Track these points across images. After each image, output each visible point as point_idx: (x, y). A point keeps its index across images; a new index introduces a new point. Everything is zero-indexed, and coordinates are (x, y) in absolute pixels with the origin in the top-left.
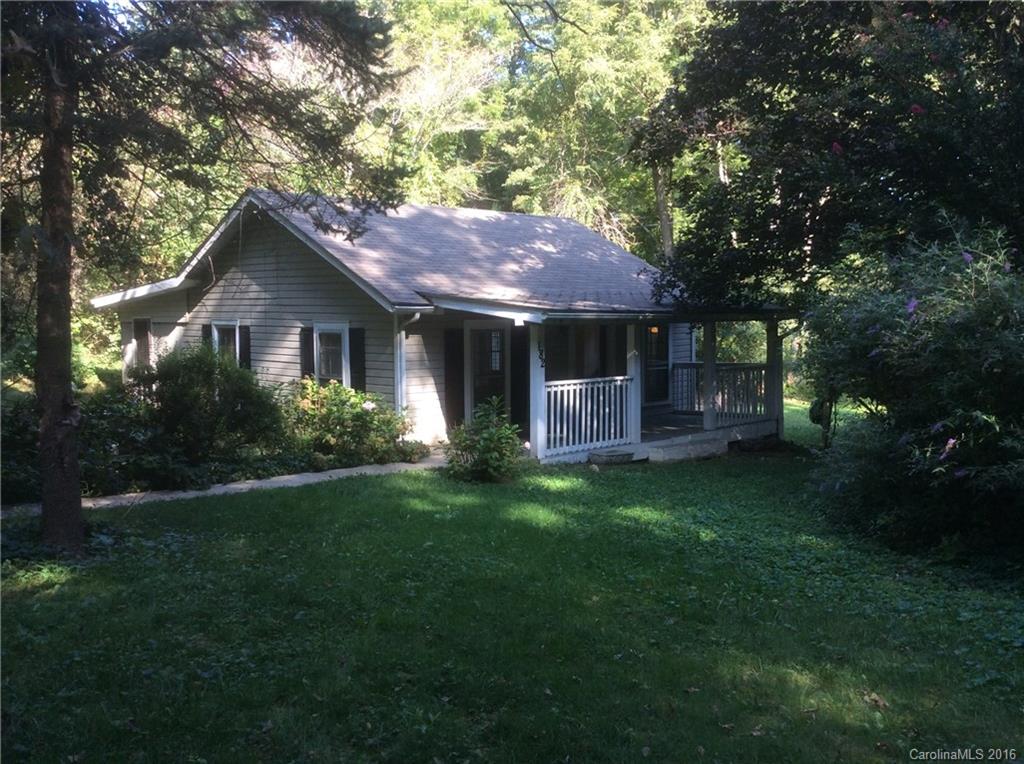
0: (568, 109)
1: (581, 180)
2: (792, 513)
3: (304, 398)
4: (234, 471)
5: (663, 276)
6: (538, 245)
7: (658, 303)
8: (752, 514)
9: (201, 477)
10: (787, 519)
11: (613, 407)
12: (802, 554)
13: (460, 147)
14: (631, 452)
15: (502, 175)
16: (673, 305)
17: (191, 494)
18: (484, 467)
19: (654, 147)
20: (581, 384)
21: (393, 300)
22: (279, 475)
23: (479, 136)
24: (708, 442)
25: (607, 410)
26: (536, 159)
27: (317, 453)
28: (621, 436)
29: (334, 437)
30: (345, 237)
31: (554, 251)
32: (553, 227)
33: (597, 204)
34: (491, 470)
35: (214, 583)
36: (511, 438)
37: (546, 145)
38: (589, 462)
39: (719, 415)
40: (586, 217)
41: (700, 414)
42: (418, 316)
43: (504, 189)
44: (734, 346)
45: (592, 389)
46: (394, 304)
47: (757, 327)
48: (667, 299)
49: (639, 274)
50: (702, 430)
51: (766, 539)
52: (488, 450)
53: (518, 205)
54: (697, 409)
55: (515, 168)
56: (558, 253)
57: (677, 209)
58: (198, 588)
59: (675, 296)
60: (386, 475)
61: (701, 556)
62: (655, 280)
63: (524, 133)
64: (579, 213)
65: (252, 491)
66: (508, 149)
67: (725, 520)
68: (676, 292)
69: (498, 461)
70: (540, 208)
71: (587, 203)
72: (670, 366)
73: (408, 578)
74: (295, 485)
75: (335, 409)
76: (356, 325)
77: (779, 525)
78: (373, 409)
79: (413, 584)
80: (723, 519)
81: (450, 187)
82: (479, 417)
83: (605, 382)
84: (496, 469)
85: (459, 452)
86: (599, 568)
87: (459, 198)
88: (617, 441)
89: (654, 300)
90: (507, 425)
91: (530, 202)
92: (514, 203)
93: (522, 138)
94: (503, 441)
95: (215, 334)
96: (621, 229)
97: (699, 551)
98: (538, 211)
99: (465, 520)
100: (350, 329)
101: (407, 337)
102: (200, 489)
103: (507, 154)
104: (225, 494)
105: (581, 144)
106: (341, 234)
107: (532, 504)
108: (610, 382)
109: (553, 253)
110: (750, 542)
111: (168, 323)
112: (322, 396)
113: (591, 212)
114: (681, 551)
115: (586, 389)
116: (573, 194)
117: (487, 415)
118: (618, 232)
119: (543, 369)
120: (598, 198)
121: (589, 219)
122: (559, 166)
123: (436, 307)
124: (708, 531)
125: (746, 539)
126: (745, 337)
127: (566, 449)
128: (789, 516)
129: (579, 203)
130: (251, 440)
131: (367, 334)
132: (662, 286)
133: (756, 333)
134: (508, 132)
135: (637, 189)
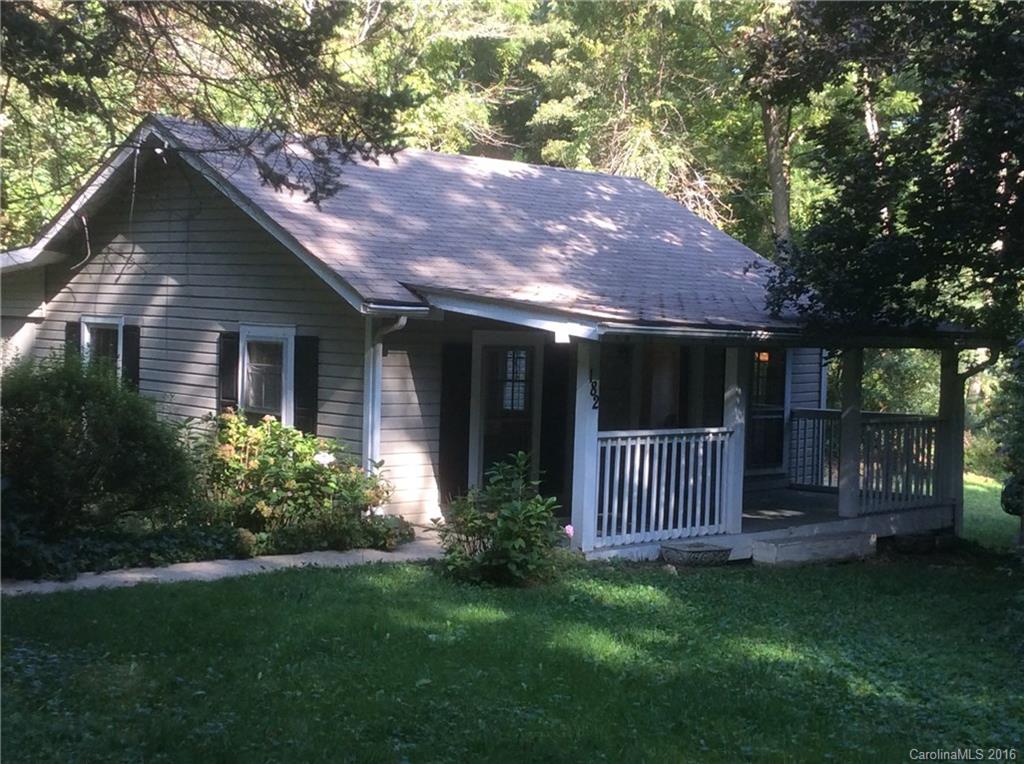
0: (636, 11)
1: (652, 120)
2: (988, 656)
3: (224, 442)
4: (113, 553)
5: (784, 274)
6: (590, 218)
7: (775, 316)
8: (925, 655)
9: (62, 561)
10: (980, 664)
11: (700, 478)
12: (1012, 725)
13: (463, 64)
14: (728, 546)
15: (527, 109)
16: (798, 321)
17: (48, 587)
18: (502, 561)
19: (783, 75)
20: (652, 437)
21: (367, 295)
22: (182, 562)
23: (494, 48)
24: (846, 535)
25: (691, 481)
26: (581, 86)
27: (242, 529)
28: (712, 522)
29: (268, 505)
30: (306, 197)
31: (613, 228)
32: (613, 191)
33: (676, 158)
34: (513, 568)
35: (96, 732)
36: (545, 518)
37: (601, 65)
38: (662, 560)
39: (865, 495)
40: (658, 178)
41: (834, 491)
42: (403, 321)
43: (530, 129)
44: (879, 386)
45: (670, 446)
46: (368, 301)
47: (916, 357)
48: (789, 310)
49: (746, 270)
50: (835, 516)
51: (949, 697)
52: (509, 535)
53: (549, 155)
54: (826, 484)
55: (546, 98)
56: (620, 232)
57: (796, 170)
58: (71, 740)
59: (801, 306)
60: (347, 569)
61: (853, 719)
62: (772, 280)
63: (563, 44)
64: (647, 170)
65: (141, 585)
66: (537, 67)
67: (884, 664)
68: (804, 300)
69: (525, 553)
70: (588, 161)
71: (660, 156)
72: (787, 414)
73: (396, 736)
74: (208, 579)
75: (272, 460)
76: (303, 332)
77: (970, 676)
78: (330, 464)
79: (405, 746)
80: (881, 661)
81: (449, 124)
82: (496, 484)
83: (689, 436)
84: (522, 566)
85: (463, 537)
86: (695, 732)
87: (462, 140)
88: (705, 530)
89: (769, 312)
90: (539, 497)
91: (571, 151)
92: (544, 152)
93: (559, 53)
94: (533, 522)
95: (86, 337)
96: (710, 197)
97: (848, 712)
98: (584, 165)
99: (477, 644)
100: (297, 338)
101: (385, 354)
102: (61, 580)
103: (535, 76)
104: (100, 590)
105: (654, 65)
106: (301, 192)
107: (579, 625)
108: (698, 435)
109: (611, 231)
110: (927, 700)
111: (15, 318)
112: (251, 440)
113: (666, 169)
114: (820, 711)
115: (661, 446)
116: (639, 141)
117: (508, 481)
118: (707, 202)
119: (597, 411)
120: (676, 148)
121: (663, 181)
122: (620, 97)
123: (432, 307)
124: (860, 680)
125: (920, 696)
126: (898, 373)
127: (627, 538)
128: (985, 661)
129: (649, 155)
130: (140, 507)
131: (324, 346)
132: (782, 290)
133: (916, 367)
134: (539, 43)
135: (736, 137)
